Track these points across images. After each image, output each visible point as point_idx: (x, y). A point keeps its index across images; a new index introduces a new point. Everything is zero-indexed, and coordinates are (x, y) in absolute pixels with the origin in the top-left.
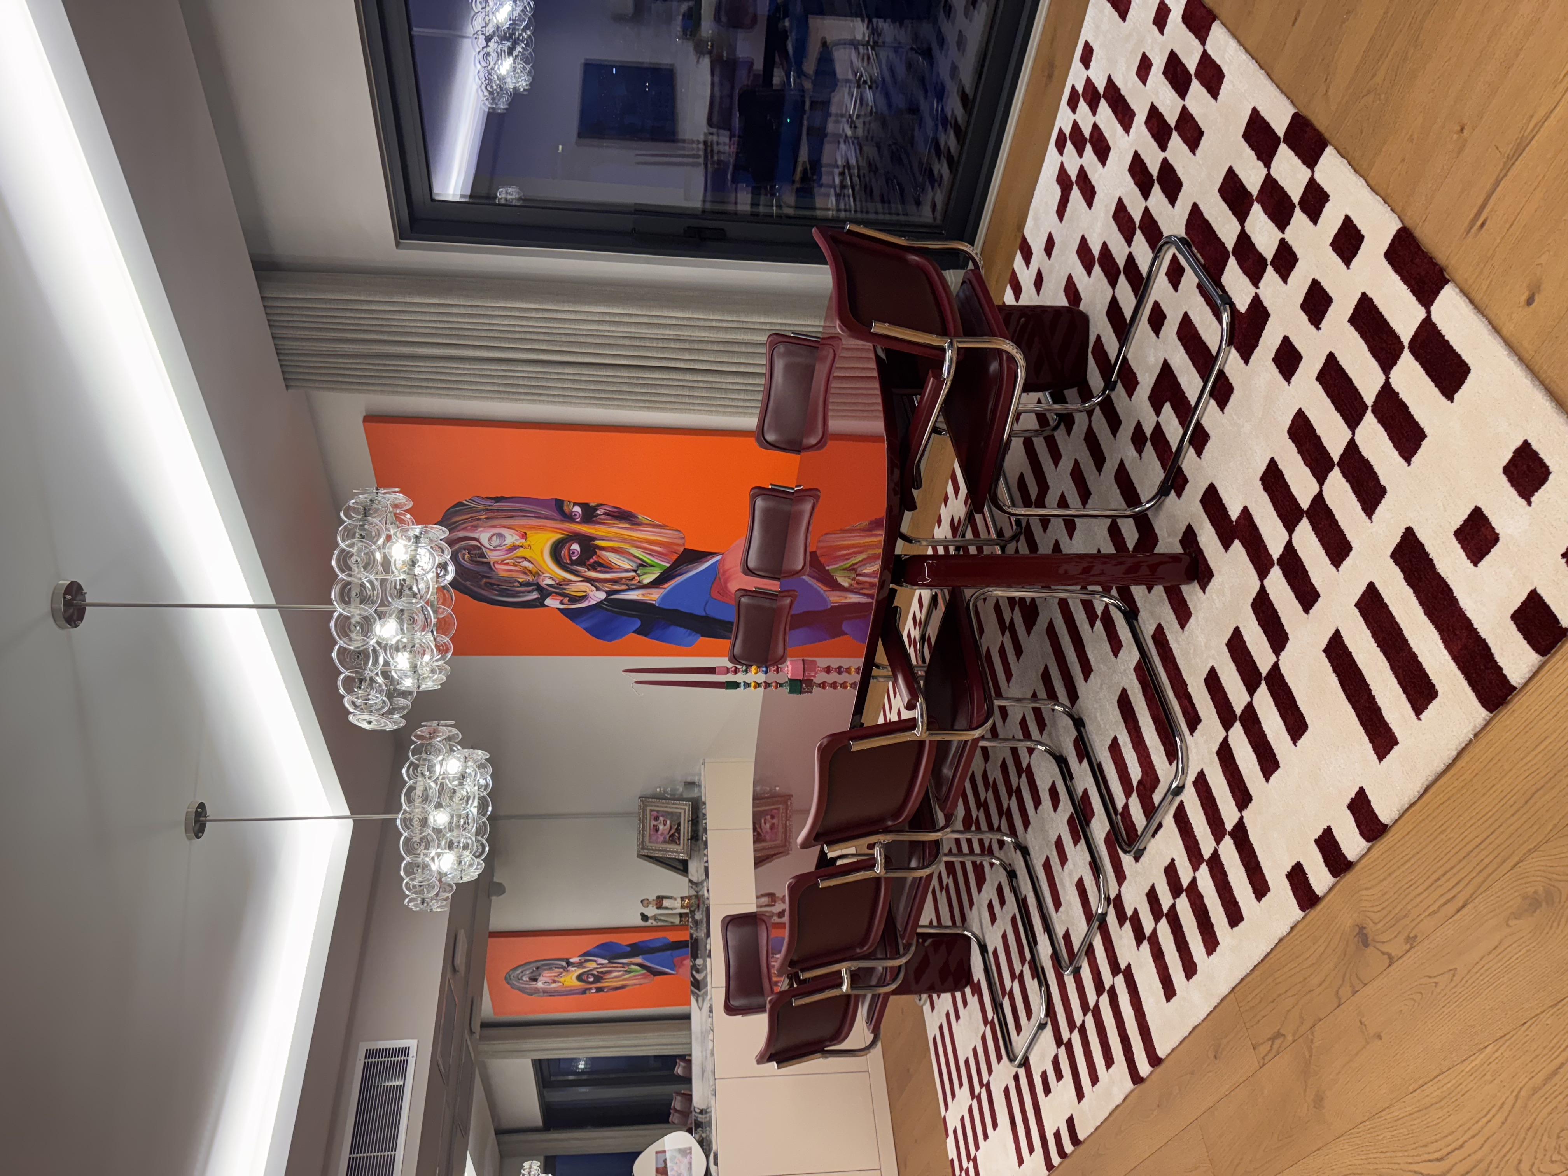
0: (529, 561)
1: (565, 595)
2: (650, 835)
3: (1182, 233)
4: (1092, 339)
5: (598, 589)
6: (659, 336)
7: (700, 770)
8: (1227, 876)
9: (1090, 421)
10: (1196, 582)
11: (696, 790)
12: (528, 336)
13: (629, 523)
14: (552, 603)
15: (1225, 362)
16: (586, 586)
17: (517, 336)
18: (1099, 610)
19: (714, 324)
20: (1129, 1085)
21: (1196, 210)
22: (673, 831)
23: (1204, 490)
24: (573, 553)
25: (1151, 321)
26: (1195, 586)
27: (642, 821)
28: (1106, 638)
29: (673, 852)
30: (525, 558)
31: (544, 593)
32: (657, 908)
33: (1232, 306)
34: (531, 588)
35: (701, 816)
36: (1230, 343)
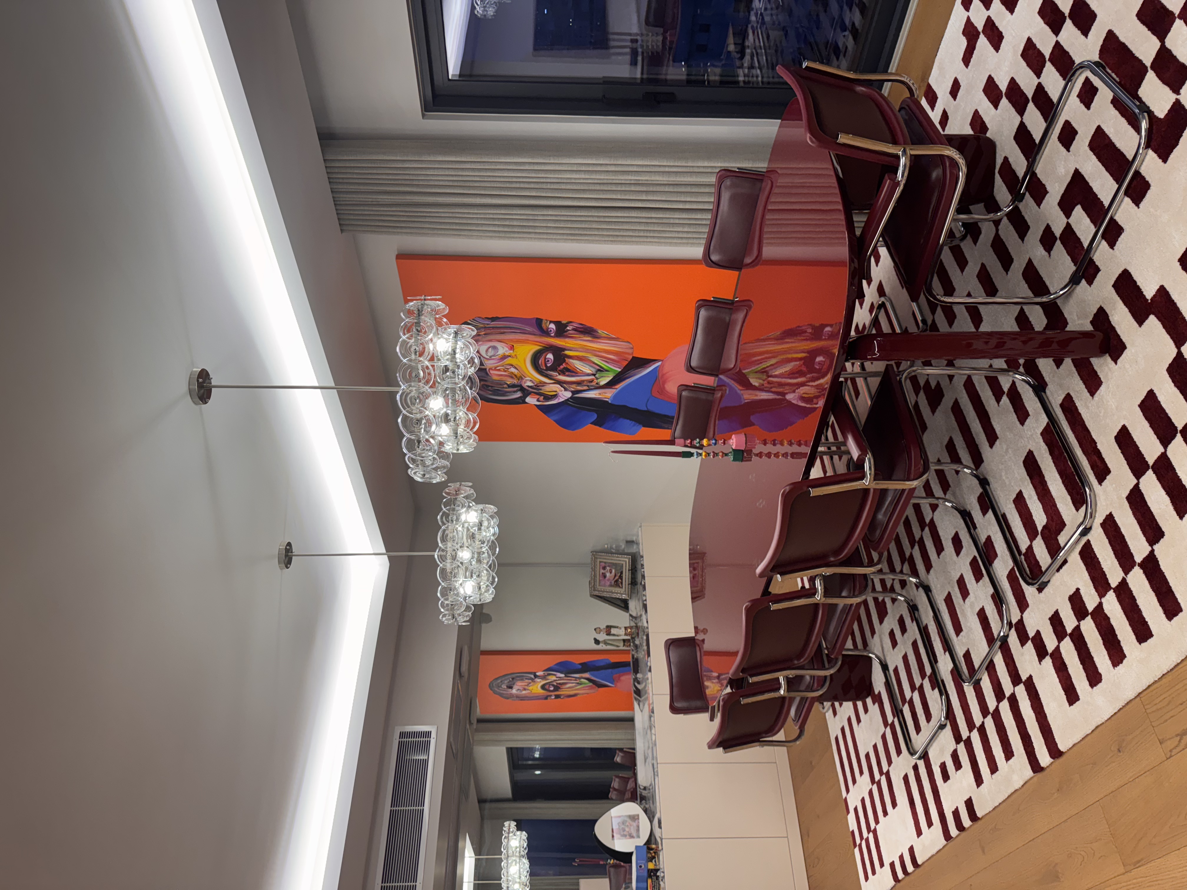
0: (515, 368)
1: (540, 394)
2: (600, 580)
3: (1096, 58)
4: (999, 161)
5: (566, 389)
6: (623, 182)
7: (638, 532)
8: (1136, 600)
9: (997, 230)
10: (1107, 355)
11: (635, 547)
12: (522, 185)
13: (591, 337)
14: (531, 400)
15: (1142, 164)
16: (557, 388)
17: (514, 185)
18: (1006, 387)
19: (667, 169)
20: (1028, 772)
21: (1111, 36)
22: (617, 578)
23: (1117, 276)
24: (548, 361)
25: (1061, 139)
26: (1108, 359)
27: (594, 570)
28: (1012, 410)
29: (617, 593)
30: (512, 365)
31: (526, 392)
32: (607, 635)
33: (1151, 114)
34: (515, 389)
35: (639, 567)
36: (1148, 146)
